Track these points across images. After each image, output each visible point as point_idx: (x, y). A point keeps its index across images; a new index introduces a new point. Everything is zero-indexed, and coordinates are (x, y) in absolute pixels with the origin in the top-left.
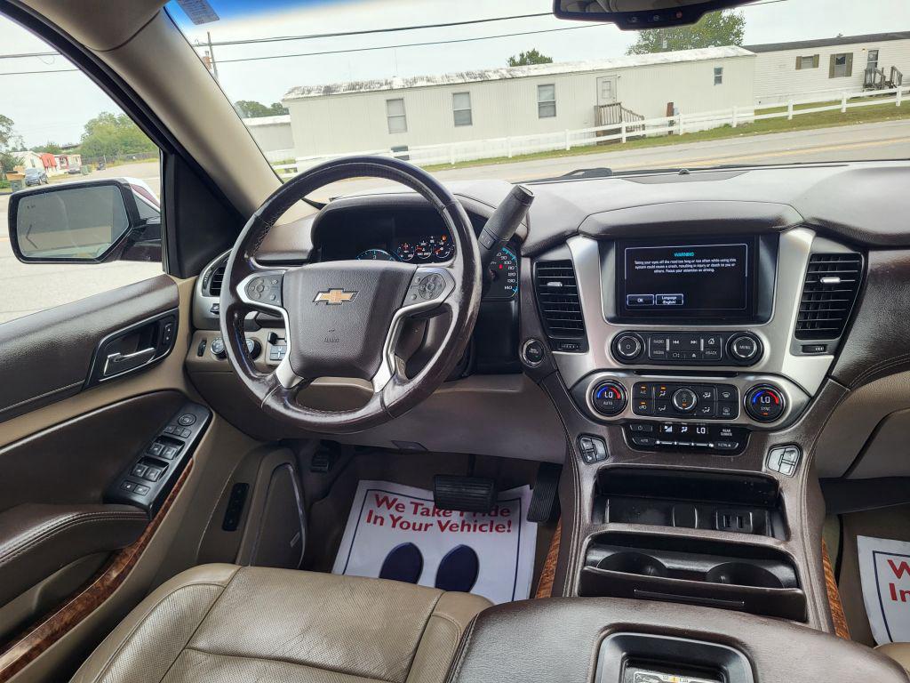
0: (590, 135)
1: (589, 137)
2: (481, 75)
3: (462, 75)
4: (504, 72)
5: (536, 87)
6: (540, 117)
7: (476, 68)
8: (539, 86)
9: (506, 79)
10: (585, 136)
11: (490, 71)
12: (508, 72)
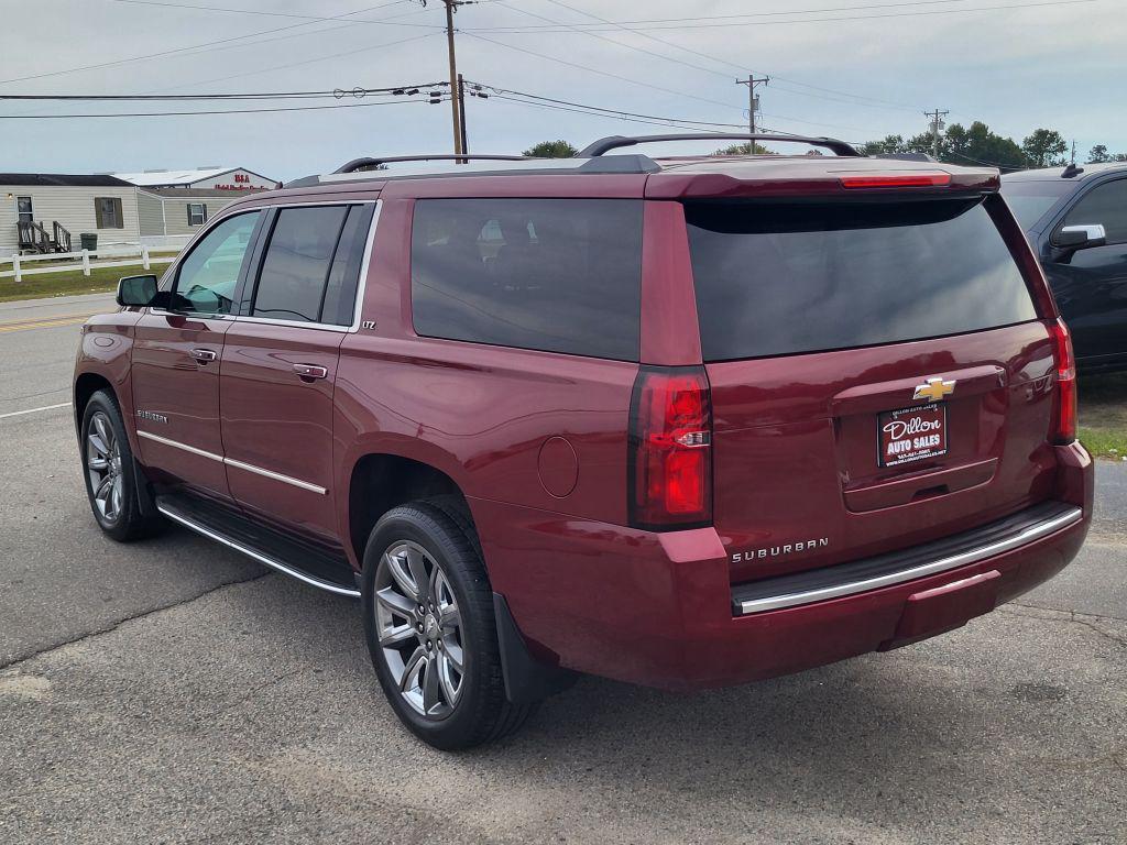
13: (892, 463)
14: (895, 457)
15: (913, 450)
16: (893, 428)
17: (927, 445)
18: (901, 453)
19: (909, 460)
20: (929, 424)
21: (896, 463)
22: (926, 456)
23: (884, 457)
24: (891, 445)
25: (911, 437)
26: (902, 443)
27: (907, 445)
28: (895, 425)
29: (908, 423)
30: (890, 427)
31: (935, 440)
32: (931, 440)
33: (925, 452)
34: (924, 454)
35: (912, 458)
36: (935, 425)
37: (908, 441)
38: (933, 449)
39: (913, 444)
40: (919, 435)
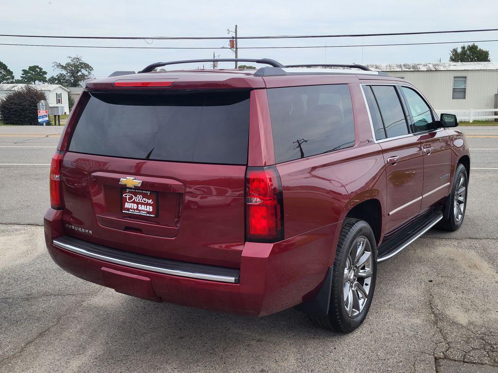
0: (490, 114)
1: (489, 115)
2: (414, 67)
3: (400, 66)
4: (431, 66)
5: (453, 78)
6: (453, 98)
7: (411, 63)
8: (454, 77)
9: (431, 71)
10: (486, 114)
11: (421, 65)
12: (434, 66)
13: (125, 212)
14: (128, 209)
15: (137, 209)
16: (128, 197)
17: (146, 210)
18: (131, 209)
19: (134, 213)
20: (147, 200)
21: (127, 212)
22: (143, 214)
23: (122, 207)
24: (126, 203)
25: (138, 204)
26: (132, 204)
27: (135, 206)
28: (129, 195)
29: (136, 196)
30: (126, 195)
31: (150, 209)
32: (148, 208)
33: (144, 212)
34: (143, 213)
35: (136, 213)
36: (150, 201)
37: (135, 205)
38: (148, 212)
39: (138, 207)
40: (142, 204)
